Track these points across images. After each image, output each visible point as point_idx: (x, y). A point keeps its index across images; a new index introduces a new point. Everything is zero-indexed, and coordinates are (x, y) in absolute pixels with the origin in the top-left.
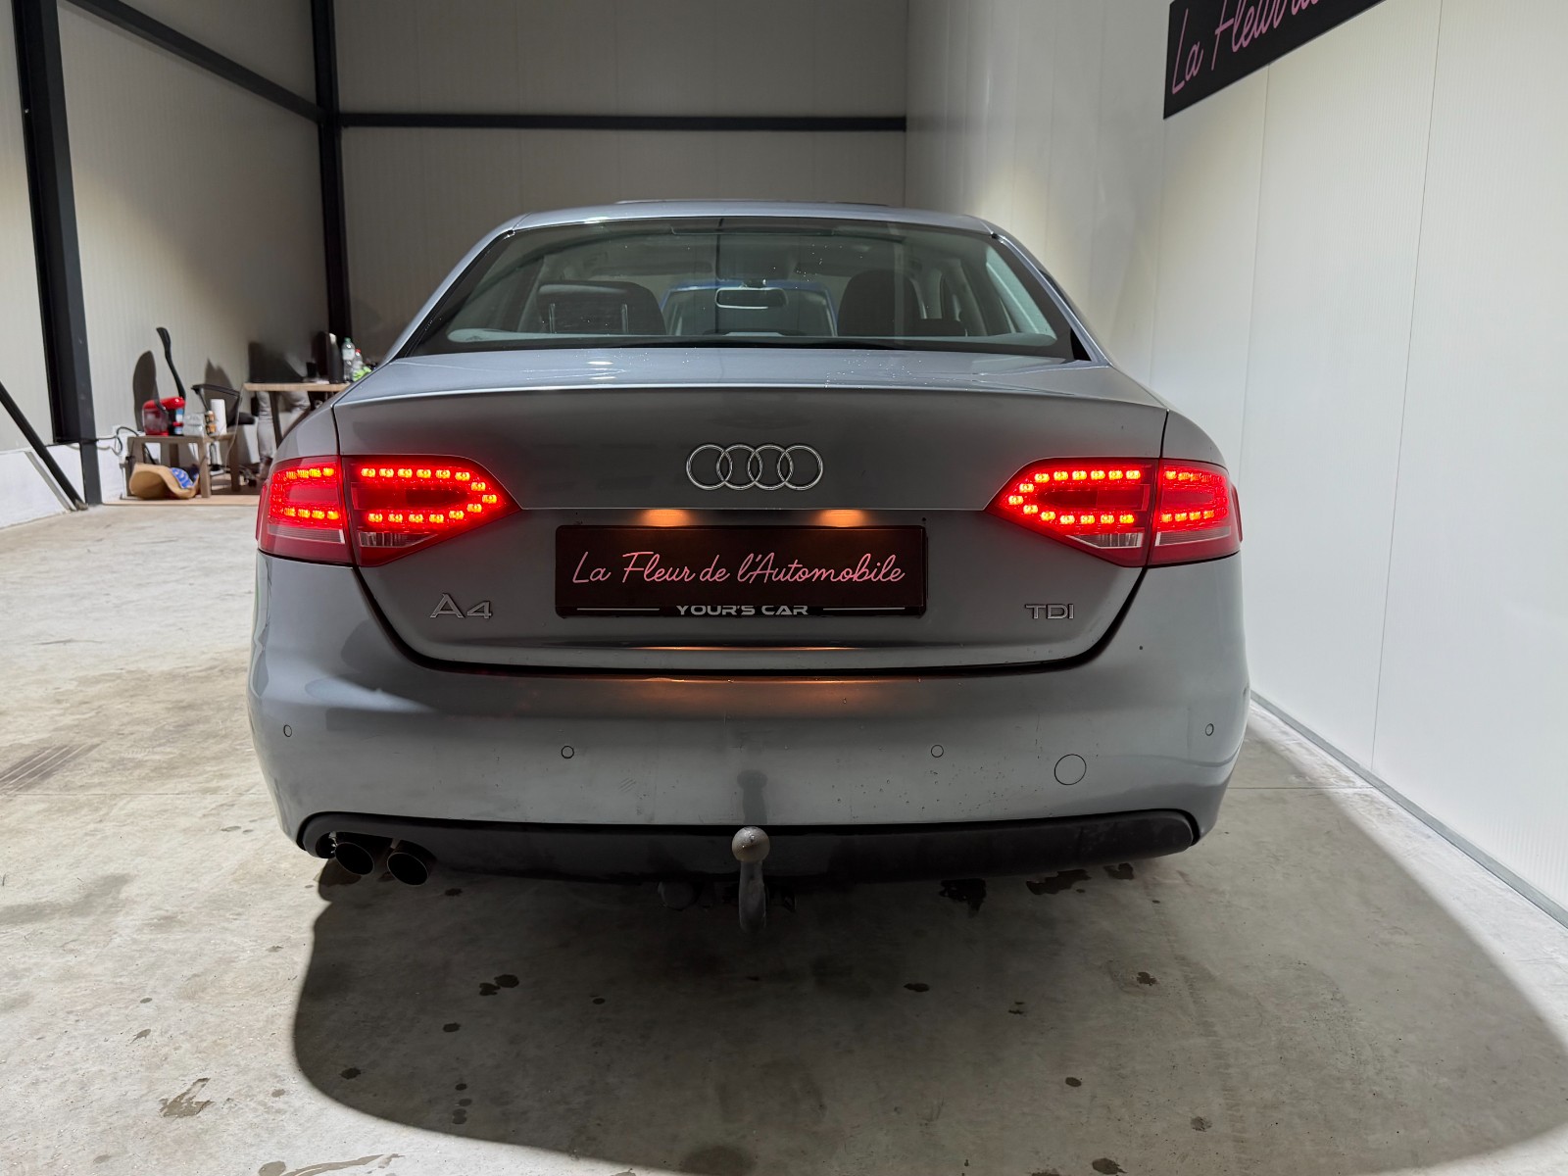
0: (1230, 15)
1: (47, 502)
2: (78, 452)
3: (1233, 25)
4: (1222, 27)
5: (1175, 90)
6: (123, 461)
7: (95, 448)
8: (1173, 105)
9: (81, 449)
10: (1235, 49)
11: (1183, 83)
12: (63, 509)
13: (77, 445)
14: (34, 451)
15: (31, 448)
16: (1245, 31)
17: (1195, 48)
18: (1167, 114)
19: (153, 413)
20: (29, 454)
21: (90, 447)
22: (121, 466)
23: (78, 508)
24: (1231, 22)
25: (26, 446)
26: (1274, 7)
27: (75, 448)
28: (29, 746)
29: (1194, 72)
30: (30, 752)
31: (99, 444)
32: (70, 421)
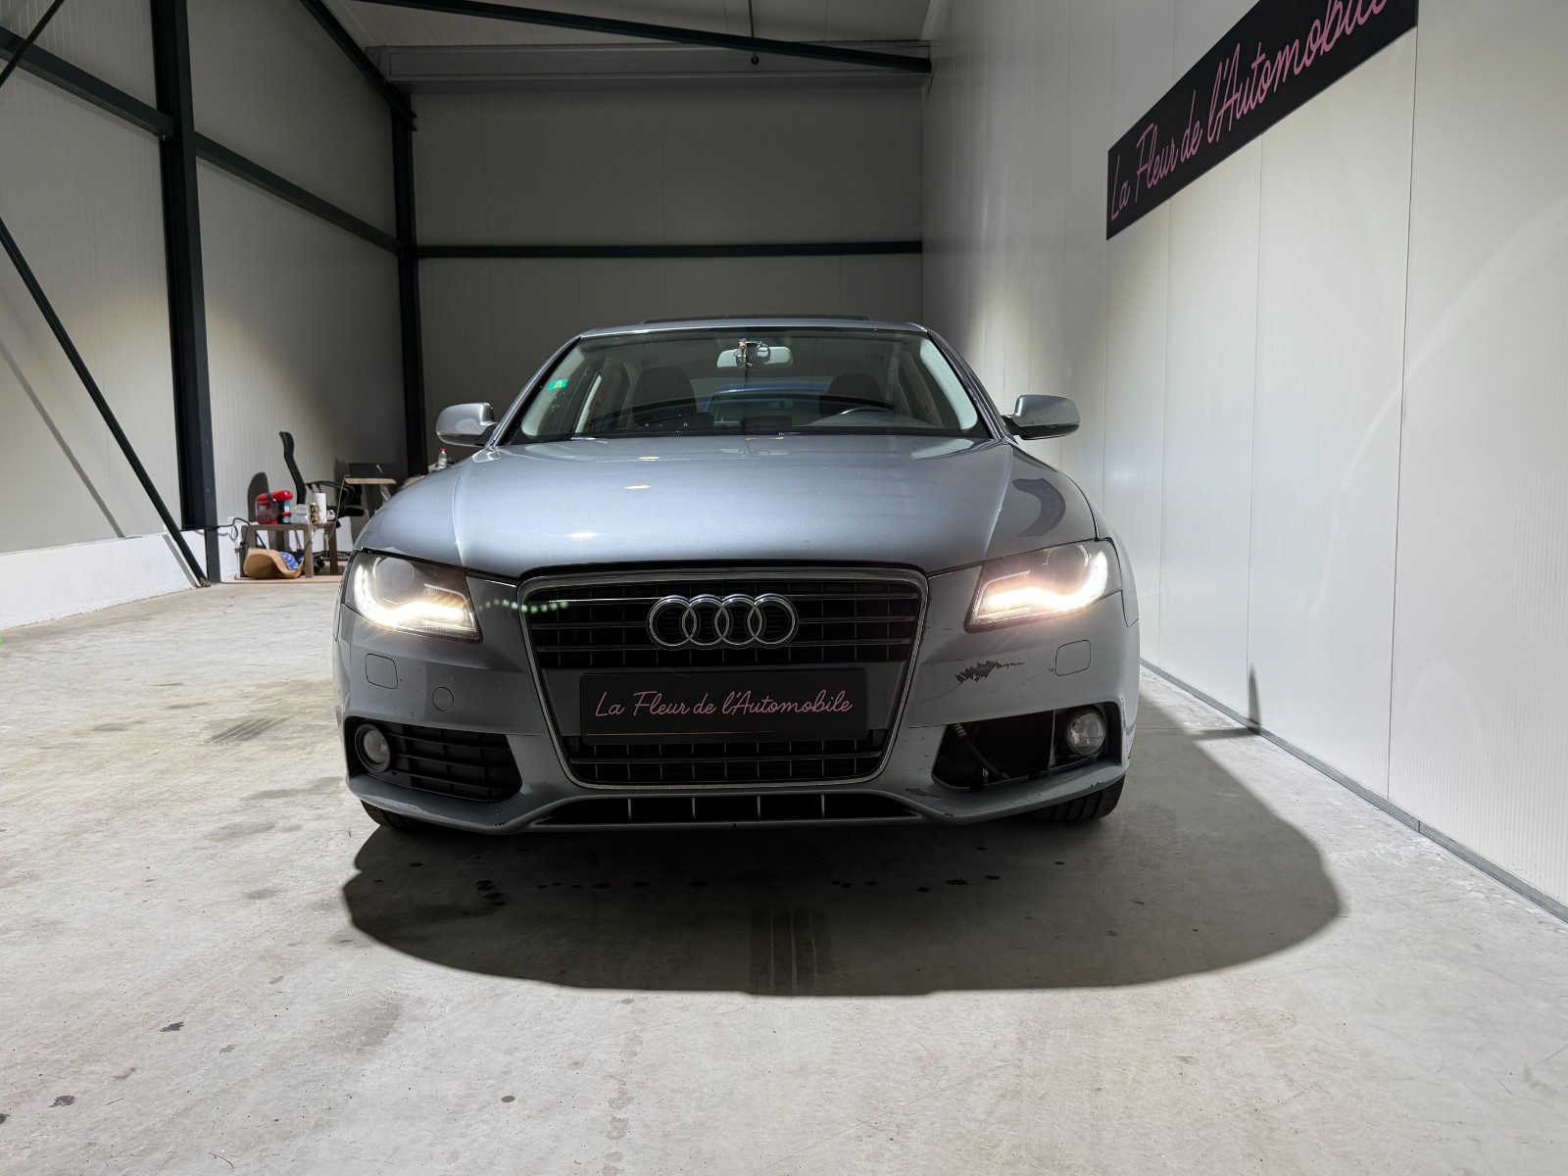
0: (1145, 161)
1: (179, 579)
2: (203, 537)
3: (1147, 169)
4: (1141, 170)
5: (1113, 218)
6: (238, 546)
7: (217, 534)
8: (1113, 229)
9: (205, 535)
10: (1149, 186)
11: (1118, 213)
12: (190, 586)
13: (202, 531)
14: (170, 536)
15: (167, 532)
16: (1155, 173)
17: (1125, 185)
18: (1109, 236)
19: (264, 504)
20: (166, 537)
21: (213, 533)
22: (236, 550)
23: (203, 586)
24: (1145, 166)
25: (163, 531)
26: (1171, 156)
27: (200, 534)
28: (237, 720)
29: (1125, 203)
30: (239, 723)
31: (220, 531)
32: (197, 509)
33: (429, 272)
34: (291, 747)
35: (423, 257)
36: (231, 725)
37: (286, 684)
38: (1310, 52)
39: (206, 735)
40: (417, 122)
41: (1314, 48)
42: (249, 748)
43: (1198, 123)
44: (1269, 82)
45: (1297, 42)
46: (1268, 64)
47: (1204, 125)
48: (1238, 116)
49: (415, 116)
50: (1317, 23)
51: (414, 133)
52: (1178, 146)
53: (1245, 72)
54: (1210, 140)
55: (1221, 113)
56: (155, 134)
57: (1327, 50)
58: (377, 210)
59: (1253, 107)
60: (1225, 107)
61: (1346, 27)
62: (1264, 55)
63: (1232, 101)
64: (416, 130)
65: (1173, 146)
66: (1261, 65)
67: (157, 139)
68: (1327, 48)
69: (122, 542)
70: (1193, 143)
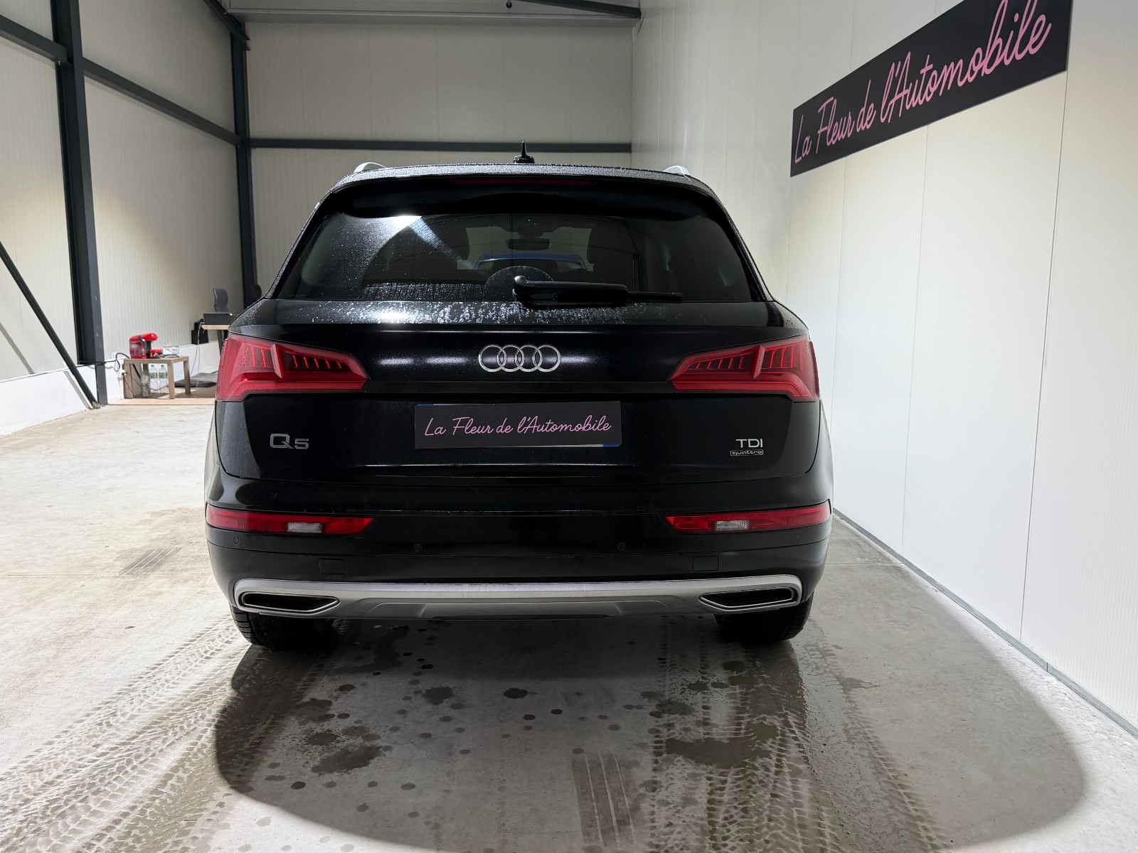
0: (826, 124)
1: (76, 403)
2: (94, 370)
3: (826, 131)
4: (821, 130)
5: (797, 161)
6: (121, 376)
7: (104, 367)
8: (796, 170)
9: (96, 368)
10: (828, 144)
11: (800, 158)
12: (86, 408)
13: (93, 366)
14: (69, 371)
15: (66, 368)
16: (834, 135)
17: (807, 139)
18: (793, 174)
19: (137, 344)
20: (66, 373)
21: (101, 366)
22: (119, 379)
23: (94, 408)
24: (825, 128)
25: (64, 367)
26: (849, 125)
27: (92, 368)
28: (141, 550)
29: (807, 152)
30: (143, 553)
31: (106, 365)
32: (89, 350)
33: (259, 158)
34: (186, 581)
35: (255, 147)
36: (137, 555)
37: (174, 511)
38: (972, 72)
39: (120, 565)
40: (251, 44)
41: (976, 69)
42: (155, 581)
43: (872, 105)
44: (936, 87)
45: (961, 62)
46: (935, 73)
47: (878, 108)
48: (908, 107)
49: (249, 39)
50: (979, 50)
51: (247, 52)
52: (854, 118)
53: (914, 75)
54: (883, 120)
55: (893, 101)
56: (52, 60)
57: (987, 73)
58: (218, 111)
59: (921, 103)
60: (896, 97)
61: (1004, 58)
62: (931, 66)
63: (902, 95)
64: (249, 50)
65: (850, 118)
66: (929, 73)
67: (53, 64)
68: (989, 72)
69: (34, 379)
70: (868, 119)
